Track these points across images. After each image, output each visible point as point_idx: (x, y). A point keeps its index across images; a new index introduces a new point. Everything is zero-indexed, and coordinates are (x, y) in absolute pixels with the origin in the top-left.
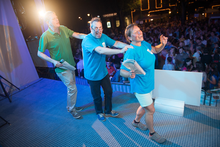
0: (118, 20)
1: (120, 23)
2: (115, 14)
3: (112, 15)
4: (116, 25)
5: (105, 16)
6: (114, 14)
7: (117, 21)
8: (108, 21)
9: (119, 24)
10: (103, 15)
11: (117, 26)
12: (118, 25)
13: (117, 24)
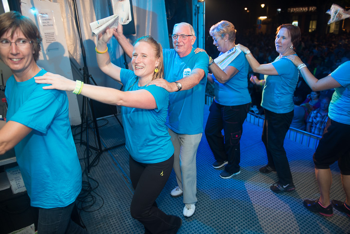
0: (313, 20)
1: (317, 26)
2: (312, 9)
3: (305, 9)
4: (309, 29)
5: (292, 10)
6: (309, 9)
7: (311, 22)
8: (295, 20)
9: (314, 27)
10: (289, 9)
11: (310, 31)
12: (312, 28)
13: (310, 27)
